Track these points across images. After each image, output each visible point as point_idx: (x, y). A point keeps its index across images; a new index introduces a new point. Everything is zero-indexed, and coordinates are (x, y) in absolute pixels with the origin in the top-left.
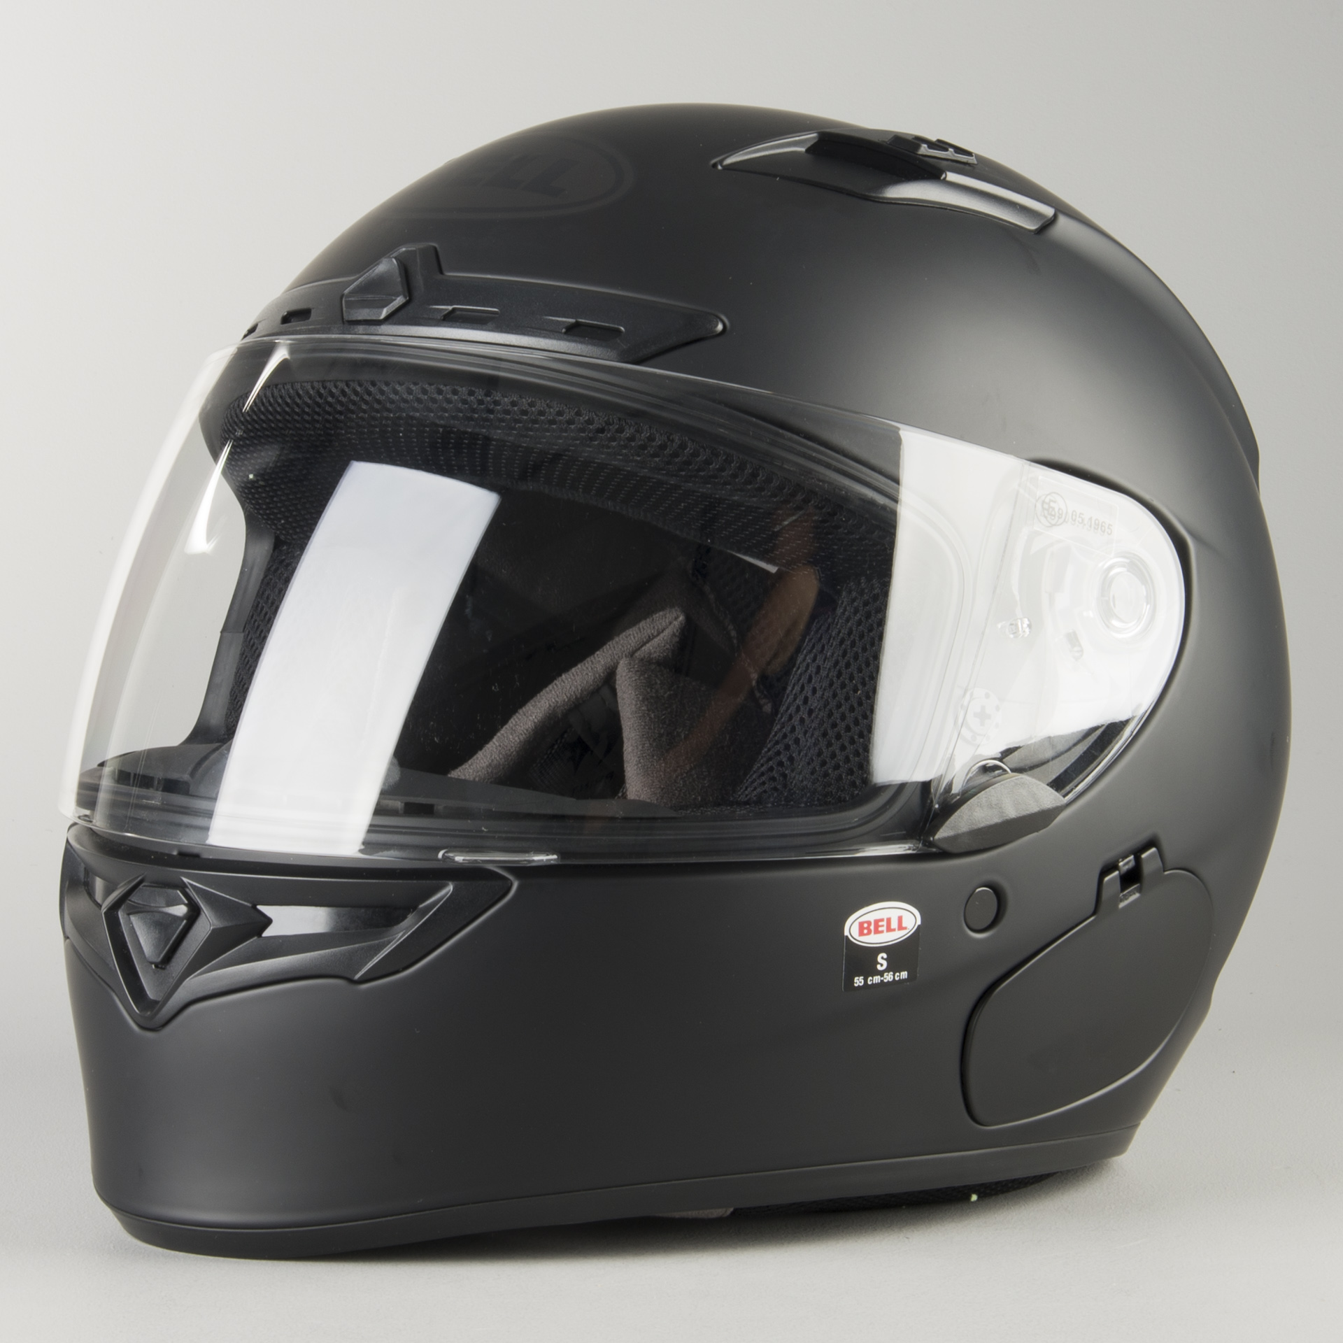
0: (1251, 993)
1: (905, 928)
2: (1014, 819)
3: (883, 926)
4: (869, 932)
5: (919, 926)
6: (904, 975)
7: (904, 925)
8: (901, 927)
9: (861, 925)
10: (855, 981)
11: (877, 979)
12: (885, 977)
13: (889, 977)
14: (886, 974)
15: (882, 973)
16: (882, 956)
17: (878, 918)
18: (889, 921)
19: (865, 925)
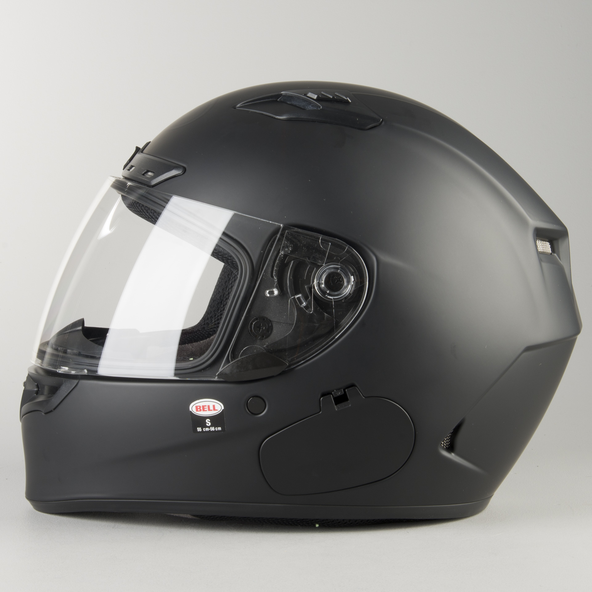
1: (217, 410)
4: (200, 410)
5: (223, 410)
6: (220, 429)
7: (216, 409)
9: (197, 407)
10: (198, 429)
11: (207, 429)
12: (211, 429)
13: (212, 429)
14: (211, 428)
15: (209, 427)
16: (208, 421)
17: (204, 405)
18: (209, 406)
19: (198, 407)
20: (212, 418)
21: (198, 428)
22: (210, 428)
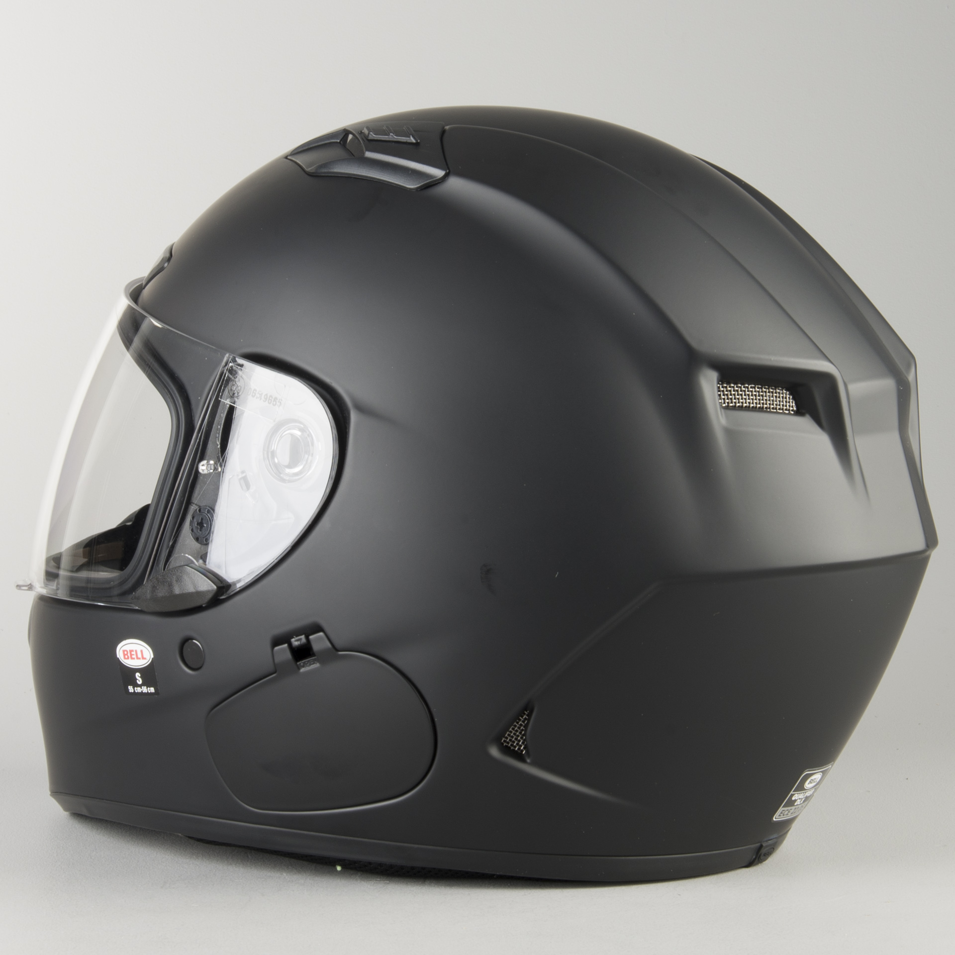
0: (919, 724)
1: (145, 659)
2: (178, 594)
3: (134, 655)
4: (128, 658)
5: (152, 659)
6: (152, 690)
7: (144, 657)
8: (144, 658)
9: (124, 651)
10: (129, 689)
11: (138, 690)
12: (143, 689)
13: (145, 689)
14: (143, 687)
15: (140, 686)
16: (138, 675)
17: (131, 649)
18: (136, 651)
19: (126, 653)
20: (143, 671)
21: (129, 687)
22: (141, 688)
